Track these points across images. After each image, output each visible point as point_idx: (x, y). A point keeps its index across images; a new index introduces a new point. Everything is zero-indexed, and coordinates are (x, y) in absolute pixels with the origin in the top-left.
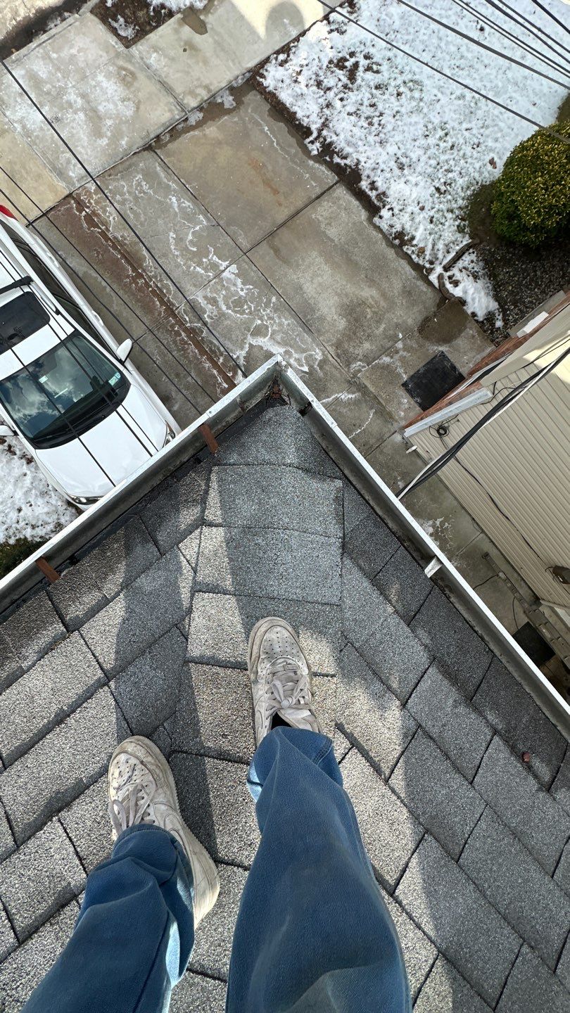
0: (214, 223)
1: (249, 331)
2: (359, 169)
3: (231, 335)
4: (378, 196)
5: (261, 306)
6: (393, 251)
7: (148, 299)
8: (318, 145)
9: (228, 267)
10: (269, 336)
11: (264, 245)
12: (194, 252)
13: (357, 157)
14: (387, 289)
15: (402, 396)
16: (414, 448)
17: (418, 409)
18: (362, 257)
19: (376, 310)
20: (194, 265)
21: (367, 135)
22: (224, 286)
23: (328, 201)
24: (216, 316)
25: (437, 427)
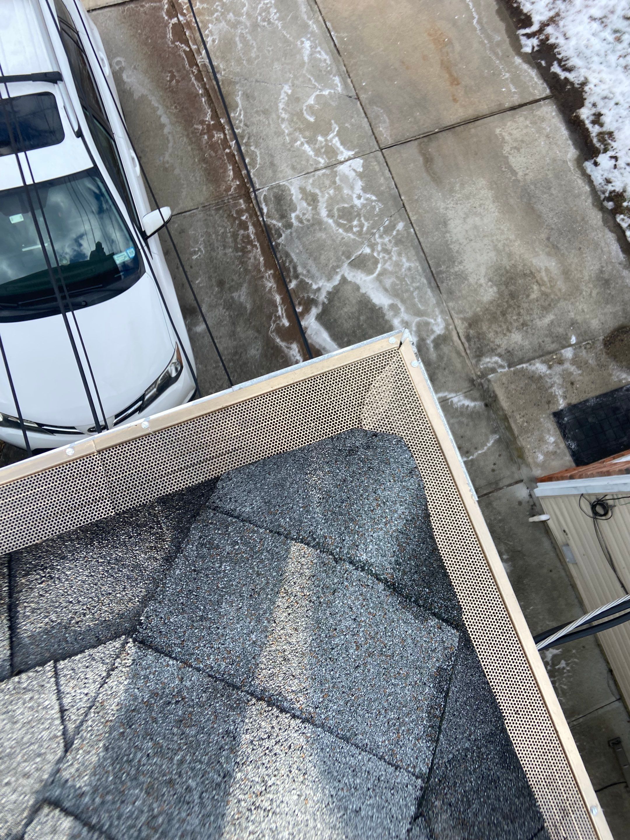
0: (353, 93)
1: (348, 257)
2: (583, 91)
3: (321, 254)
4: (600, 135)
5: (379, 229)
6: (600, 215)
7: (218, 163)
8: (535, 41)
9: (350, 159)
10: (375, 275)
11: (412, 149)
12: (308, 122)
13: (587, 75)
14: (573, 266)
15: (549, 431)
16: (543, 518)
17: (568, 459)
18: (552, 210)
19: (548, 291)
20: (302, 140)
21: (609, 52)
22: (334, 182)
23: (526, 119)
24: (308, 221)
25: (593, 499)
